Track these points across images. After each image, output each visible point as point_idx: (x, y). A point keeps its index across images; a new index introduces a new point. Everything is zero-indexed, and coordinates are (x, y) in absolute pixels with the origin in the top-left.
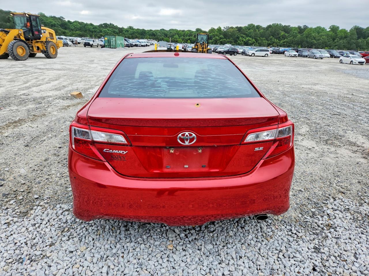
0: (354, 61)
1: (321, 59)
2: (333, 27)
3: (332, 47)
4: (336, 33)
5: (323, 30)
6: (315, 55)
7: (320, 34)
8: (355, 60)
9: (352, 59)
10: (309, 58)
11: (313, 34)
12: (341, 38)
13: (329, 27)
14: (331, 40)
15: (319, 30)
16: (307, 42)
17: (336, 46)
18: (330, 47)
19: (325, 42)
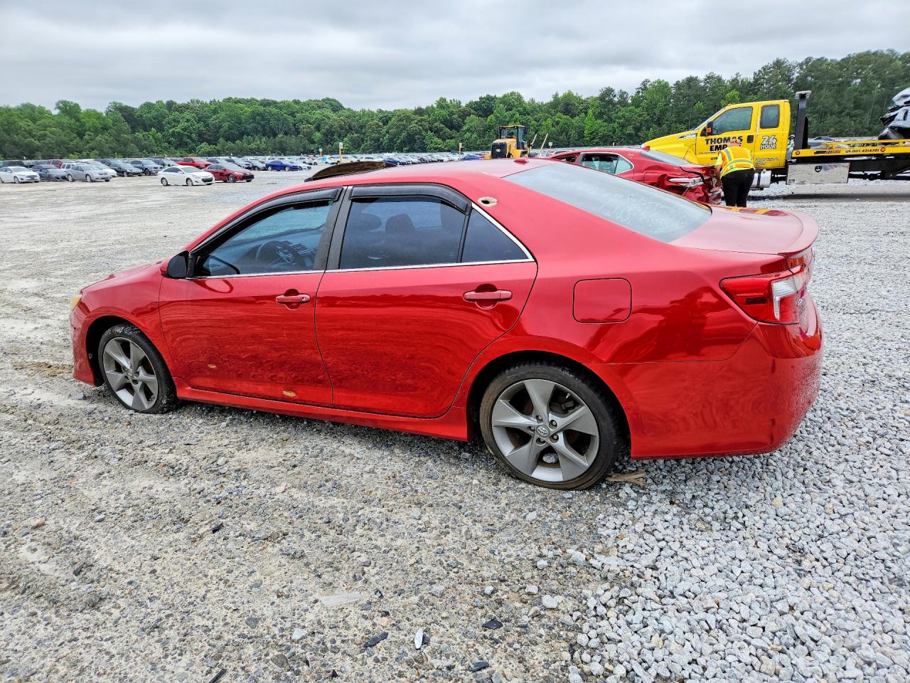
0: (193, 179)
1: (107, 181)
2: (65, 106)
3: (84, 153)
4: (78, 120)
5: (42, 112)
6: (88, 172)
7: (39, 122)
8: (193, 175)
9: (189, 175)
10: (73, 181)
11: (21, 124)
12: (96, 131)
13: (55, 106)
14: (75, 135)
15: (32, 113)
16: (15, 144)
17: (93, 149)
18: (81, 152)
19: (63, 143)
